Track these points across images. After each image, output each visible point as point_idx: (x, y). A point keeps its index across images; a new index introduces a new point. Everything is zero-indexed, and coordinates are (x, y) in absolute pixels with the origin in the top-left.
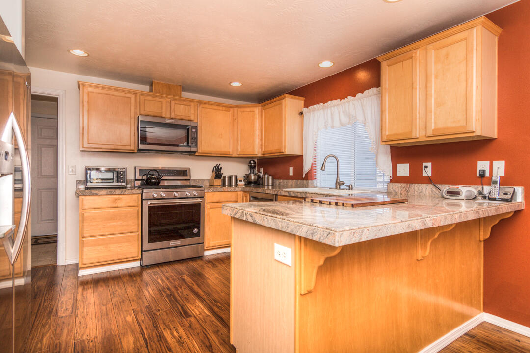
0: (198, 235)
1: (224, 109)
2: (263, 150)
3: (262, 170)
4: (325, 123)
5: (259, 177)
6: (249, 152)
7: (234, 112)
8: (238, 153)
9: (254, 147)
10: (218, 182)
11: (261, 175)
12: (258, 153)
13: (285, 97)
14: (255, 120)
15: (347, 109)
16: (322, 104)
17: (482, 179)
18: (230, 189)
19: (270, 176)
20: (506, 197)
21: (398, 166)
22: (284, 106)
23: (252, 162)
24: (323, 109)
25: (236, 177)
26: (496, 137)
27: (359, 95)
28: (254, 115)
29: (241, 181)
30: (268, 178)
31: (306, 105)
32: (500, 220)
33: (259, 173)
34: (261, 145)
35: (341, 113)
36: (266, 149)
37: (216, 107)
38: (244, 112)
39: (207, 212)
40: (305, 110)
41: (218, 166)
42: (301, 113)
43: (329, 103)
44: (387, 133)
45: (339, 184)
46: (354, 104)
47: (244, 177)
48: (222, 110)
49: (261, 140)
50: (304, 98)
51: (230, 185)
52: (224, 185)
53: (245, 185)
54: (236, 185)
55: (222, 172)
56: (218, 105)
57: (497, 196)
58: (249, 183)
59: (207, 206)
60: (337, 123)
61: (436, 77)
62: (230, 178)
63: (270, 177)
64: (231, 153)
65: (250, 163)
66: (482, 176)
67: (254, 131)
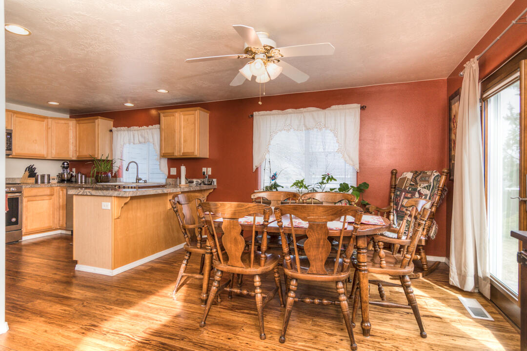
0: (16, 223)
1: (38, 119)
2: (78, 155)
3: (74, 170)
4: (129, 140)
5: (72, 176)
6: (64, 156)
7: (48, 122)
8: (53, 156)
9: (68, 152)
10: (32, 180)
11: (74, 174)
12: (73, 156)
13: (98, 118)
14: (70, 131)
15: (143, 134)
16: (126, 128)
17: (204, 175)
18: (43, 185)
19: (83, 174)
20: (209, 183)
21: (171, 169)
22: (97, 125)
23: (66, 163)
24: (127, 131)
25: (49, 176)
26: (208, 157)
27: (150, 127)
28: (69, 127)
29: (54, 179)
30: (81, 177)
31: (115, 126)
32: (210, 193)
33: (71, 173)
34: (76, 150)
35: (140, 136)
36: (80, 154)
37: (30, 117)
38: (58, 123)
39: (24, 204)
40: (114, 129)
41: (32, 167)
42: (111, 131)
43: (132, 127)
44: (163, 152)
45: (138, 180)
46: (147, 132)
47: (58, 176)
48: (36, 120)
49: (76, 146)
50: (113, 120)
51: (43, 182)
52: (36, 182)
53: (58, 182)
54: (49, 182)
55: (35, 172)
56: (33, 115)
57: (207, 183)
58: (62, 180)
59: (25, 200)
60: (137, 141)
61: (184, 128)
62: (43, 176)
63: (83, 176)
64: (45, 156)
65: (63, 164)
66: (204, 174)
67: (68, 139)
